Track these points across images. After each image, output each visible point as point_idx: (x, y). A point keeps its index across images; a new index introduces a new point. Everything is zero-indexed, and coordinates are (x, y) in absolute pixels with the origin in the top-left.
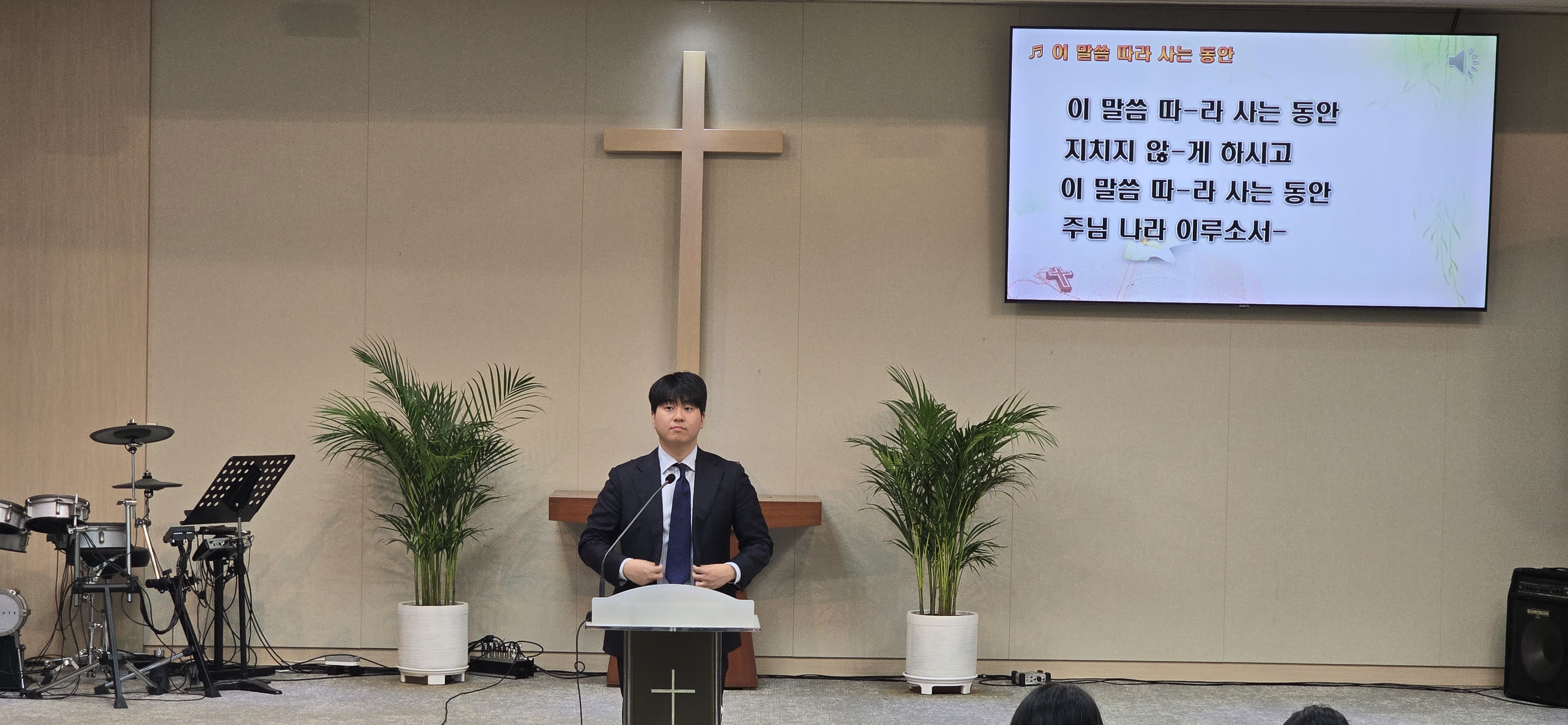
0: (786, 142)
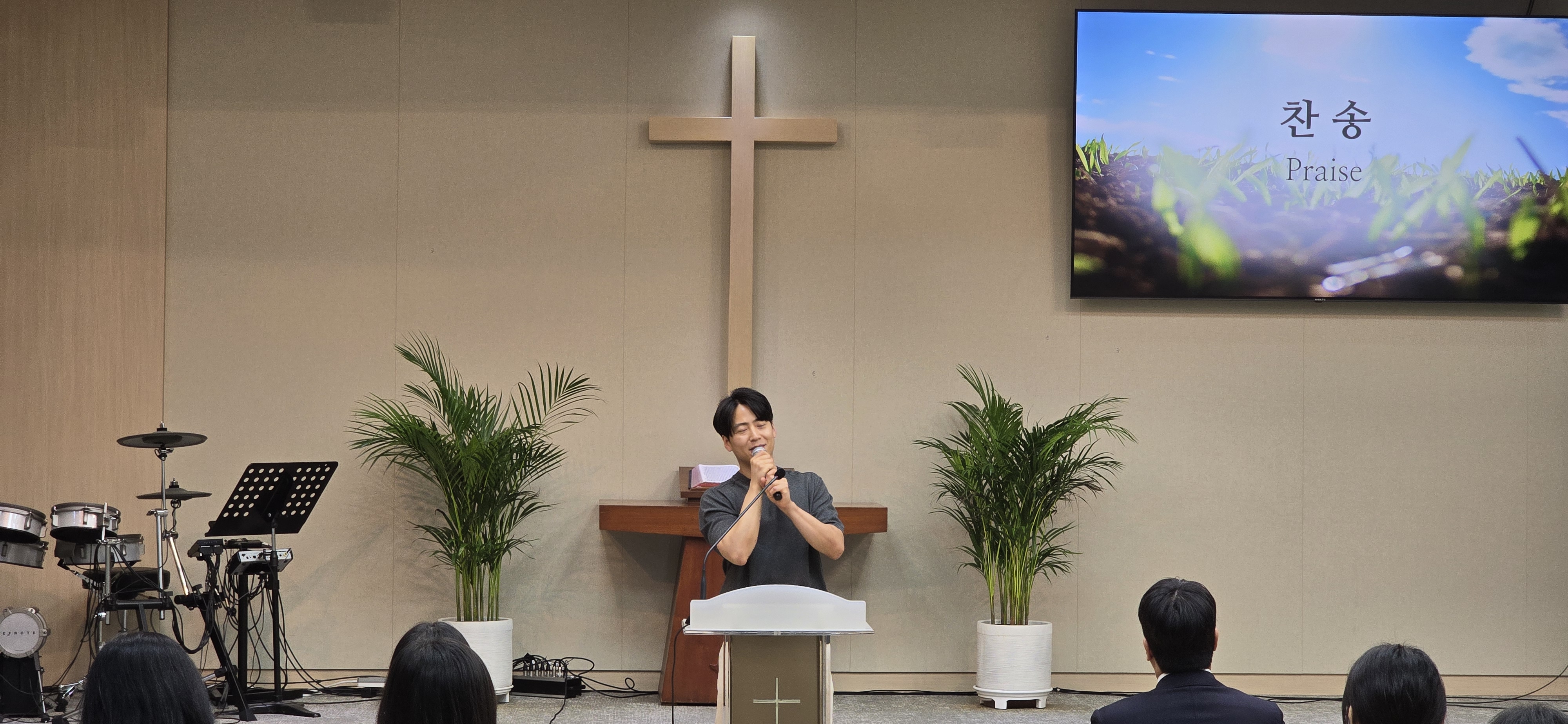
0: (840, 133)
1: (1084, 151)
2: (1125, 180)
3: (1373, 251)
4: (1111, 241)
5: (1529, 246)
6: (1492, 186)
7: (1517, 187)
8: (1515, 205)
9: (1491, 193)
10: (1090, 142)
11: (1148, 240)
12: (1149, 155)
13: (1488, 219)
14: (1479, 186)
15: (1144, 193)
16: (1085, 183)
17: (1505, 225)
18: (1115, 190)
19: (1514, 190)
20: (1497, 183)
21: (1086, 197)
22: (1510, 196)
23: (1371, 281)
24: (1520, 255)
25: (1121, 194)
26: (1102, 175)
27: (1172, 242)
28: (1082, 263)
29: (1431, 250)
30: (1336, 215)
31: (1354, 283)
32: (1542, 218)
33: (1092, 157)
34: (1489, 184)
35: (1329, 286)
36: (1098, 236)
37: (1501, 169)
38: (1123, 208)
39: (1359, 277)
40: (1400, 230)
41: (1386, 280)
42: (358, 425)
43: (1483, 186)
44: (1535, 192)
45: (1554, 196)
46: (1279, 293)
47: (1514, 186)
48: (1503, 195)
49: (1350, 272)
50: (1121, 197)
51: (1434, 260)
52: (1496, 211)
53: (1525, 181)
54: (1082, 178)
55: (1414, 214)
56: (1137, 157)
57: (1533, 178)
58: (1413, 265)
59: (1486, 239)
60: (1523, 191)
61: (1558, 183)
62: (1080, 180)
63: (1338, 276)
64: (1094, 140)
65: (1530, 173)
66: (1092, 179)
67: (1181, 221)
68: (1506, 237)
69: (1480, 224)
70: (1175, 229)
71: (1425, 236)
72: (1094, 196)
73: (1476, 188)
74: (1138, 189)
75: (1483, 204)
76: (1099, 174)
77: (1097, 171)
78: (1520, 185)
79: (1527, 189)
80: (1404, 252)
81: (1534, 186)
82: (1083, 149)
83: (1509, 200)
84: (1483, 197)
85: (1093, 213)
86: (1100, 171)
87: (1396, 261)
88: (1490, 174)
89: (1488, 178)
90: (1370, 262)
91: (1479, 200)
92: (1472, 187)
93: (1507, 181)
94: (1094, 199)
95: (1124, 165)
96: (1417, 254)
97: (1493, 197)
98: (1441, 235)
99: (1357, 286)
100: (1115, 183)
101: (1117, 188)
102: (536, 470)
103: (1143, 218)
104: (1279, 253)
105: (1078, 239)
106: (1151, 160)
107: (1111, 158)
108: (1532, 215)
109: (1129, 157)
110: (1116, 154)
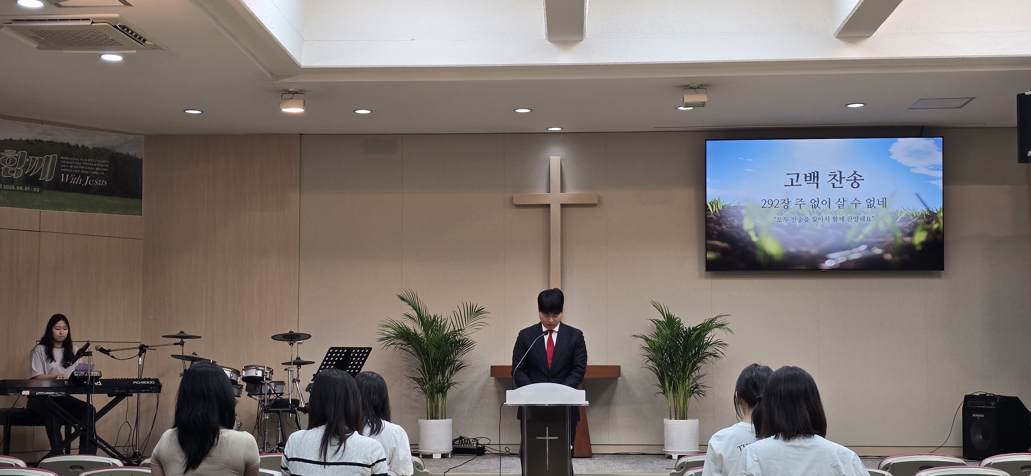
0: (599, 199)
1: (710, 204)
2: (730, 217)
3: (848, 248)
4: (725, 245)
5: (923, 244)
6: (904, 216)
7: (917, 216)
8: (916, 225)
9: (904, 219)
10: (713, 200)
11: (741, 244)
12: (741, 205)
13: (903, 232)
14: (898, 216)
15: (739, 223)
16: (711, 218)
17: (911, 234)
18: (725, 221)
19: (914, 218)
20: (906, 215)
21: (712, 225)
22: (913, 220)
23: (848, 262)
24: (919, 248)
25: (728, 223)
26: (719, 215)
27: (753, 245)
28: (710, 255)
29: (876, 247)
30: (830, 231)
31: (839, 263)
32: (929, 230)
33: (714, 207)
34: (903, 215)
35: (828, 264)
36: (718, 243)
37: (908, 208)
38: (729, 230)
39: (842, 260)
40: (861, 237)
41: (855, 261)
42: (382, 332)
43: (900, 216)
44: (925, 219)
45: (934, 220)
46: (804, 268)
47: (915, 216)
48: (910, 220)
49: (838, 257)
50: (728, 225)
51: (878, 251)
52: (907, 228)
53: (920, 214)
54: (710, 216)
55: (867, 230)
56: (735, 206)
57: (924, 212)
58: (868, 253)
59: (902, 241)
60: (919, 218)
61: (936, 214)
62: (709, 217)
63: (832, 259)
64: (715, 199)
65: (923, 210)
66: (715, 217)
67: (757, 235)
68: (912, 240)
69: (899, 234)
70: (754, 239)
71: (873, 240)
72: (716, 224)
73: (897, 217)
74: (736, 221)
75: (900, 225)
76: (717, 214)
77: (717, 213)
78: (918, 215)
79: (921, 217)
80: (863, 248)
81: (925, 216)
82: (710, 203)
83: (913, 222)
84: (900, 221)
85: (715, 232)
86: (718, 213)
87: (860, 252)
88: (903, 210)
89: (902, 213)
90: (847, 252)
91: (898, 223)
92: (895, 217)
93: (912, 213)
94: (716, 226)
95: (729, 210)
96: (869, 248)
97: (905, 221)
98: (881, 240)
99: (842, 264)
100: (725, 218)
101: (726, 221)
102: (462, 351)
103: (739, 234)
104: (804, 249)
105: (708, 244)
106: (742, 208)
107: (722, 206)
108: (924, 229)
109: (731, 206)
110: (725, 205)
